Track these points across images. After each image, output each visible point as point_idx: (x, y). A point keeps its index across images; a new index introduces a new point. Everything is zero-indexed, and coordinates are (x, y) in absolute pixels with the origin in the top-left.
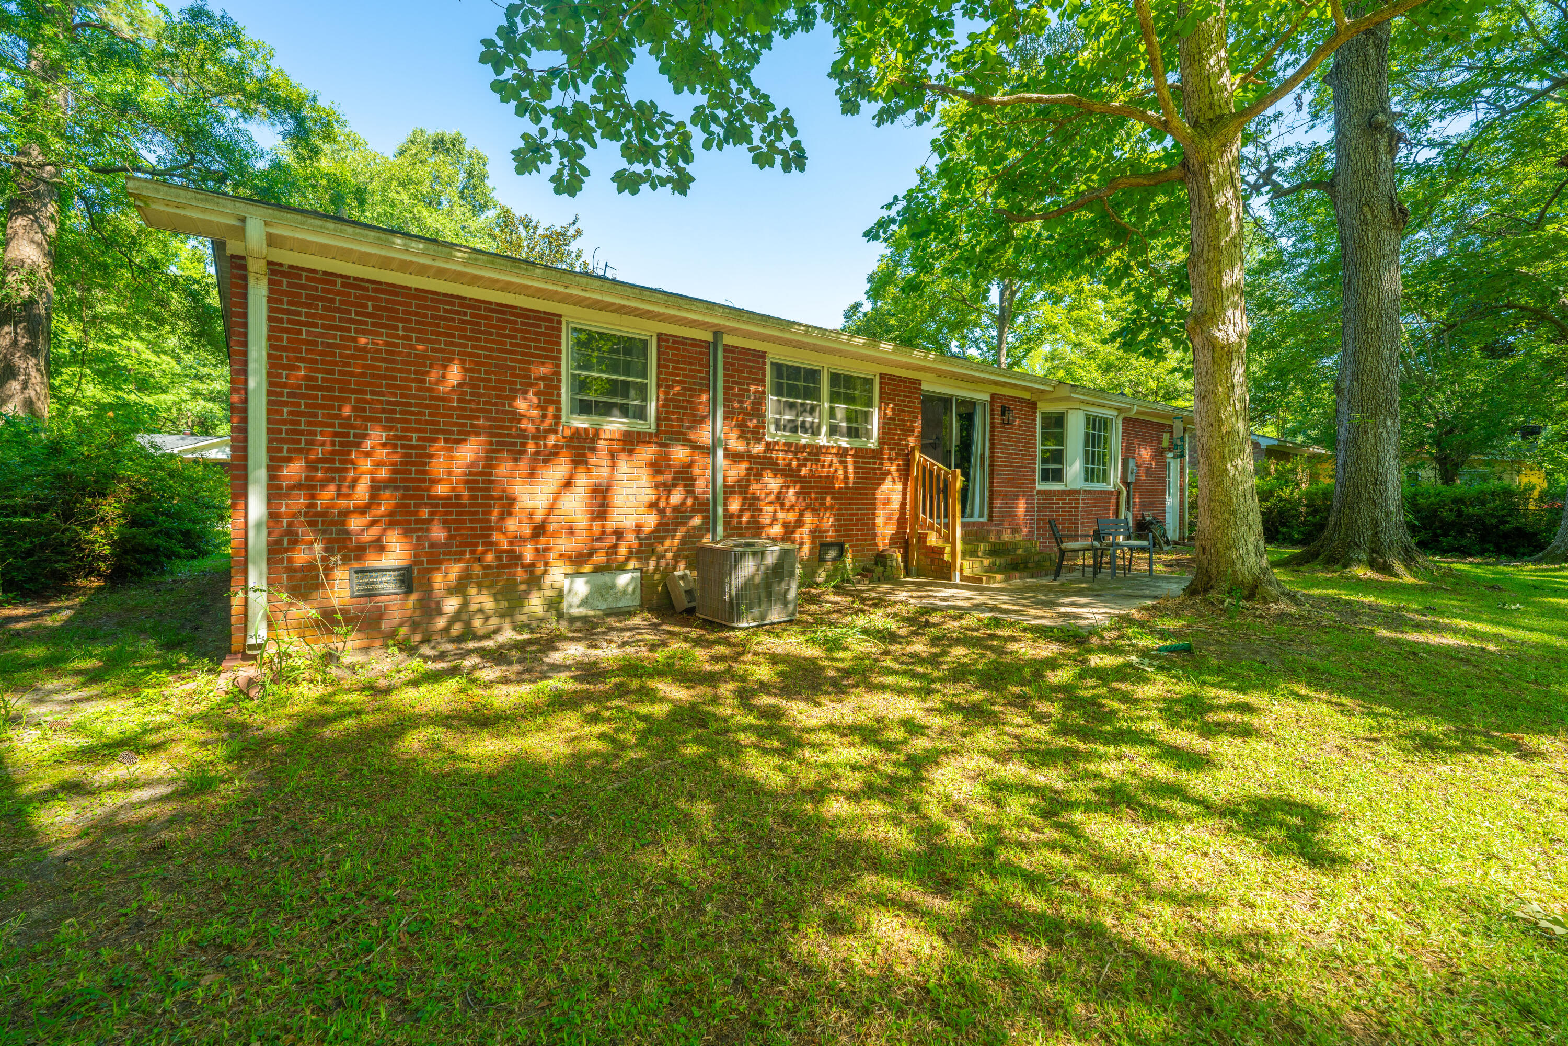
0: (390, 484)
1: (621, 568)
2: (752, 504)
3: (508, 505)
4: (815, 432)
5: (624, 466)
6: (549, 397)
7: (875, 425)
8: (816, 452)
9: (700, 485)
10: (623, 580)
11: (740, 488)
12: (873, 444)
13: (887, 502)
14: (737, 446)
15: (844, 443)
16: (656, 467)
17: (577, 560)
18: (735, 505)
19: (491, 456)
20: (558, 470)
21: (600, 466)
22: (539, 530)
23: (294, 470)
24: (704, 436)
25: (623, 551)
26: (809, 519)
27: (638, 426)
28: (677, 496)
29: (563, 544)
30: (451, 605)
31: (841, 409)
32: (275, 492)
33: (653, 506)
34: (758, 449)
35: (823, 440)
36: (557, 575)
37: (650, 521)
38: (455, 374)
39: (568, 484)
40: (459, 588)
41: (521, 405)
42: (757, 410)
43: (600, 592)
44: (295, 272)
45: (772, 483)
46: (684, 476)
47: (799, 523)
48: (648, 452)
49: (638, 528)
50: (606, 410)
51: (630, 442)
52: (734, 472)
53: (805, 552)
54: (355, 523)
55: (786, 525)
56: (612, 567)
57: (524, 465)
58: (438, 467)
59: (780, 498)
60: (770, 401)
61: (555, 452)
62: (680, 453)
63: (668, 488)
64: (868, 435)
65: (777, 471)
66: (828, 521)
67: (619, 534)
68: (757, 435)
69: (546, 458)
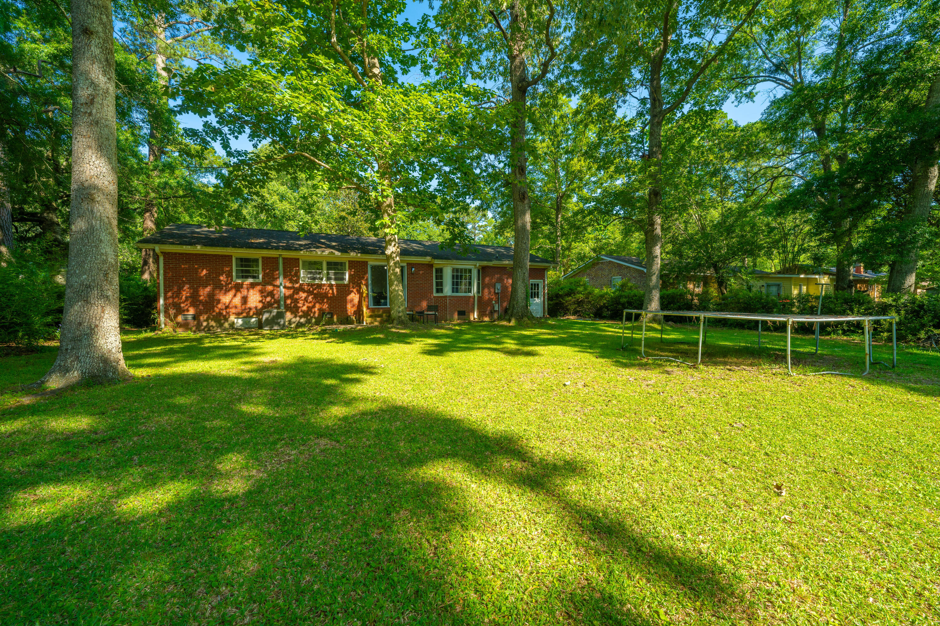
0: (191, 297)
1: (252, 317)
2: (296, 301)
3: (219, 301)
4: (322, 279)
5: (251, 292)
6: (229, 275)
7: (347, 277)
8: (320, 286)
9: (276, 296)
10: (253, 320)
11: (291, 297)
12: (346, 282)
13: (352, 301)
14: (288, 284)
15: (333, 282)
16: (261, 292)
17: (238, 315)
18: (289, 302)
19: (213, 290)
20: (231, 293)
21: (244, 292)
22: (227, 307)
23: (170, 294)
24: (278, 283)
25: (251, 313)
26: (317, 306)
27: (257, 281)
28: (268, 299)
29: (233, 310)
30: (205, 324)
31: (332, 272)
32: (165, 299)
33: (260, 301)
34: (297, 285)
35: (324, 282)
36: (232, 318)
37: (260, 305)
38: (204, 272)
39: (235, 296)
40: (207, 320)
41: (221, 278)
42: (297, 274)
43: (244, 323)
44: (169, 253)
45: (303, 295)
46: (271, 294)
47: (314, 306)
48: (259, 288)
49: (256, 308)
50: (247, 277)
51: (252, 286)
52: (288, 293)
53: (316, 315)
54: (182, 305)
55: (308, 307)
56: (248, 317)
57: (223, 291)
58: (201, 293)
59: (306, 300)
60: (302, 271)
61: (231, 288)
62: (270, 288)
63: (266, 297)
64: (343, 279)
65: (304, 291)
66: (325, 306)
67: (250, 309)
68: (297, 281)
69: (227, 291)
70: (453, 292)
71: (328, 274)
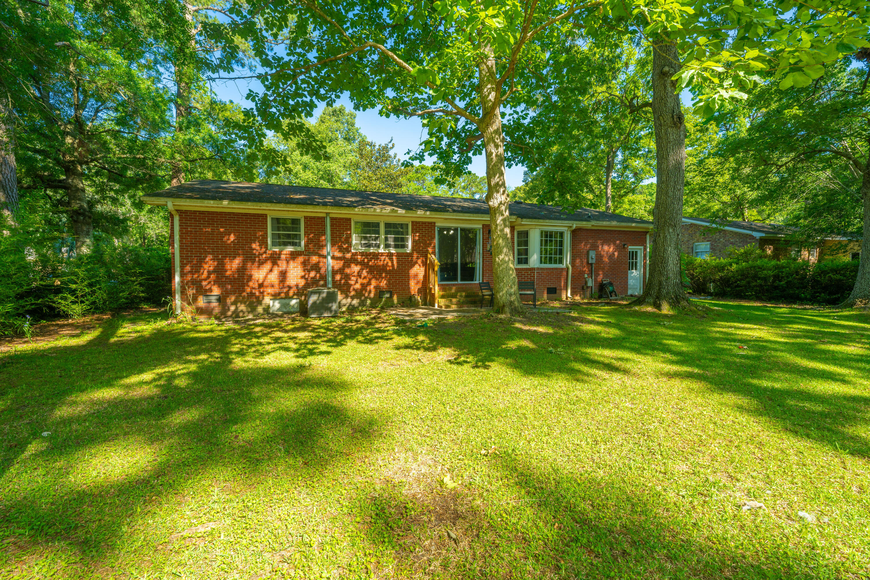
0: (214, 271)
1: (292, 298)
2: (347, 277)
3: (250, 277)
4: (378, 247)
5: (292, 264)
6: (263, 243)
7: (410, 244)
8: (376, 256)
9: (322, 271)
10: (294, 302)
11: (341, 271)
12: (409, 250)
13: (416, 275)
14: (338, 254)
15: (393, 251)
16: (304, 264)
17: (275, 296)
18: (338, 277)
19: (244, 262)
20: (268, 266)
21: (283, 265)
22: (261, 285)
23: (188, 268)
24: (324, 252)
25: (291, 293)
26: (374, 283)
27: (299, 249)
28: (312, 274)
29: (269, 290)
30: (233, 308)
31: (391, 237)
32: (182, 275)
33: (303, 277)
34: (348, 256)
35: (381, 250)
36: (267, 300)
37: (302, 283)
38: (232, 238)
39: (271, 270)
40: (235, 303)
41: (254, 246)
42: (348, 240)
43: (283, 306)
44: (186, 212)
45: (356, 268)
46: (316, 267)
47: (369, 283)
48: (301, 259)
49: (297, 286)
50: (285, 244)
51: (293, 256)
52: (338, 265)
53: (372, 295)
54: (204, 283)
55: (362, 284)
56: (288, 297)
57: (256, 264)
58: (228, 267)
59: (359, 275)
60: (354, 236)
61: (267, 260)
62: (315, 259)
63: (309, 271)
64: (404, 246)
65: (357, 263)
66: (383, 283)
67: (290, 287)
68: (348, 250)
69: (261, 263)
70: (541, 262)
71: (386, 239)
